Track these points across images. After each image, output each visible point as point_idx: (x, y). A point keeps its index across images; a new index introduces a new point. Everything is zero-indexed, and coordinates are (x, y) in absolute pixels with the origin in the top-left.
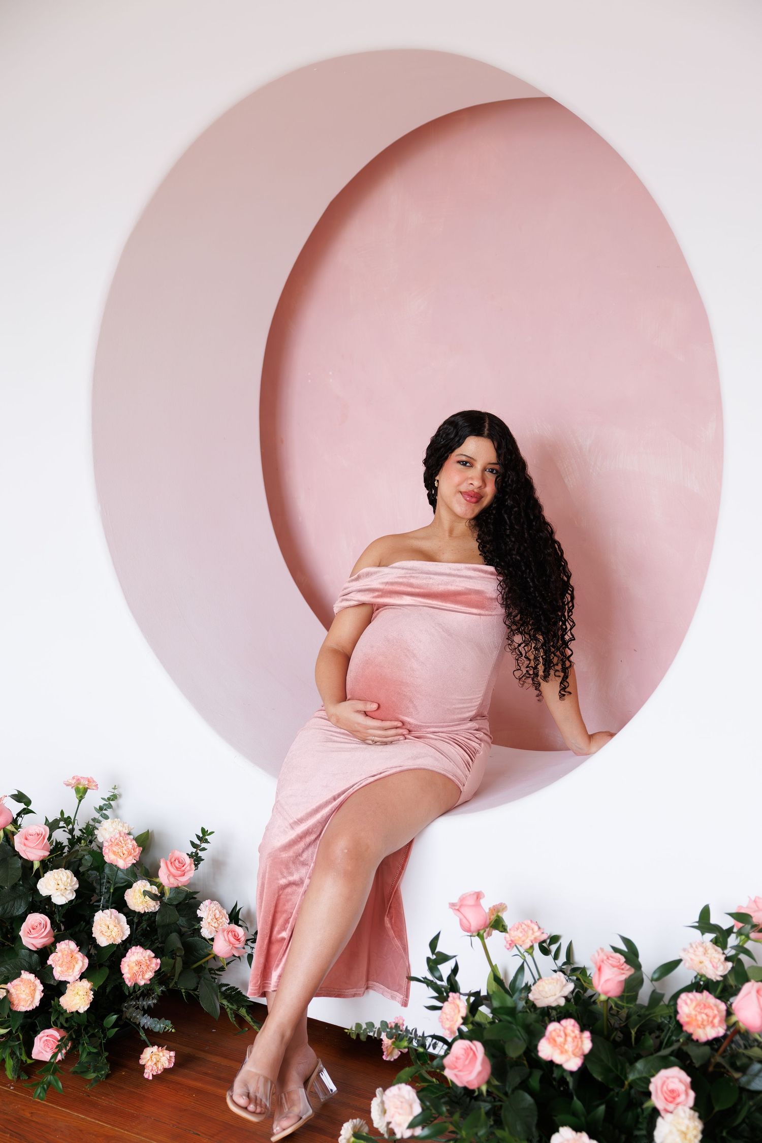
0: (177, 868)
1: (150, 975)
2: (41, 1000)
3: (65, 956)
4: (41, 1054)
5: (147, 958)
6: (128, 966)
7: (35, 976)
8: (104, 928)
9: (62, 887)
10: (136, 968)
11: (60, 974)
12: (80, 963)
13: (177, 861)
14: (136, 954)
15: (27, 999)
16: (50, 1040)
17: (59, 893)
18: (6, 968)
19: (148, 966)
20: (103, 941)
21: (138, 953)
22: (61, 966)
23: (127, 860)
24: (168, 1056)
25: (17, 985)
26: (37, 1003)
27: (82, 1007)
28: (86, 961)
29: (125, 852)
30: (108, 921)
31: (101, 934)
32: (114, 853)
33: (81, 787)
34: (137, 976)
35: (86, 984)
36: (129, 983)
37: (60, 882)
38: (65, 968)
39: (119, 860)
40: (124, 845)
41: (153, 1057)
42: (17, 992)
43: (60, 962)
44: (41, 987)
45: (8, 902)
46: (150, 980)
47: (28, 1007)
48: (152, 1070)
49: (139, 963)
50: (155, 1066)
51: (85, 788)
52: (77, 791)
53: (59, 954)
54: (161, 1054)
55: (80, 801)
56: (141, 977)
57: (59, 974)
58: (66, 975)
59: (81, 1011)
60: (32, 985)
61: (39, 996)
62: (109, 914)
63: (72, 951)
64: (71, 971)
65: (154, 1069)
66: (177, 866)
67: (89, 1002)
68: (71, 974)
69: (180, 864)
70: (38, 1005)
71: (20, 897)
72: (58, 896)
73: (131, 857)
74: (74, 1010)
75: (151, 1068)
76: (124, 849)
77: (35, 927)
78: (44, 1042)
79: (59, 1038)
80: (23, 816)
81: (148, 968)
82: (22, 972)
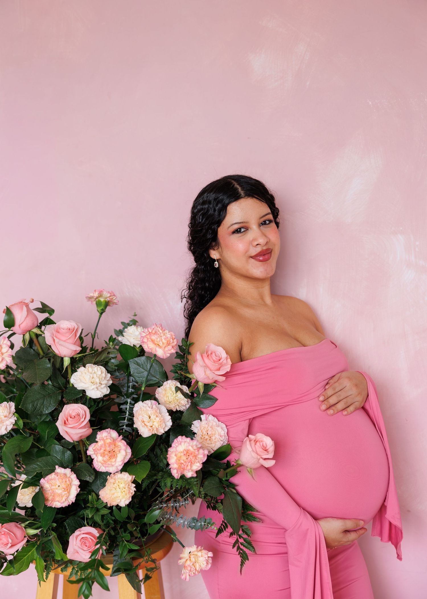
0: (214, 361)
1: (198, 466)
2: (78, 496)
3: (107, 445)
4: (76, 554)
5: (195, 447)
6: (176, 455)
7: (72, 471)
8: (146, 419)
9: (97, 381)
10: (184, 458)
11: (102, 464)
12: (123, 453)
13: (213, 354)
14: (183, 444)
15: (63, 494)
16: (86, 537)
17: (93, 387)
18: (37, 465)
19: (195, 456)
20: (145, 432)
21: (185, 442)
22: (103, 455)
23: (166, 349)
24: (206, 556)
25: (51, 479)
26: (72, 498)
27: (123, 500)
28: (129, 451)
29: (164, 341)
30: (150, 412)
31: (143, 424)
32: (153, 341)
33: (102, 300)
34: (185, 467)
35: (127, 477)
36: (176, 474)
37: (95, 376)
38: (107, 458)
39: (158, 349)
40: (162, 335)
41: (192, 556)
42: (53, 487)
43: (102, 451)
44: (77, 482)
45: (38, 399)
46: (197, 472)
47: (63, 502)
48: (190, 570)
49: (187, 453)
50: (193, 567)
51: (106, 302)
52: (98, 304)
53: (100, 443)
54: (199, 554)
55: (101, 314)
56: (189, 467)
57: (99, 464)
58: (109, 464)
59: (123, 504)
60: (67, 480)
61: (74, 491)
62: (150, 405)
63: (114, 440)
64: (114, 460)
65: (192, 569)
66: (214, 359)
67: (131, 495)
68: (113, 464)
69: (217, 357)
70: (74, 501)
71: (49, 396)
72: (93, 389)
73: (170, 347)
74: (115, 504)
75: (189, 569)
76: (163, 338)
77: (73, 417)
78: (81, 540)
79: (97, 535)
80: (46, 325)
81: (196, 458)
82: (57, 467)
